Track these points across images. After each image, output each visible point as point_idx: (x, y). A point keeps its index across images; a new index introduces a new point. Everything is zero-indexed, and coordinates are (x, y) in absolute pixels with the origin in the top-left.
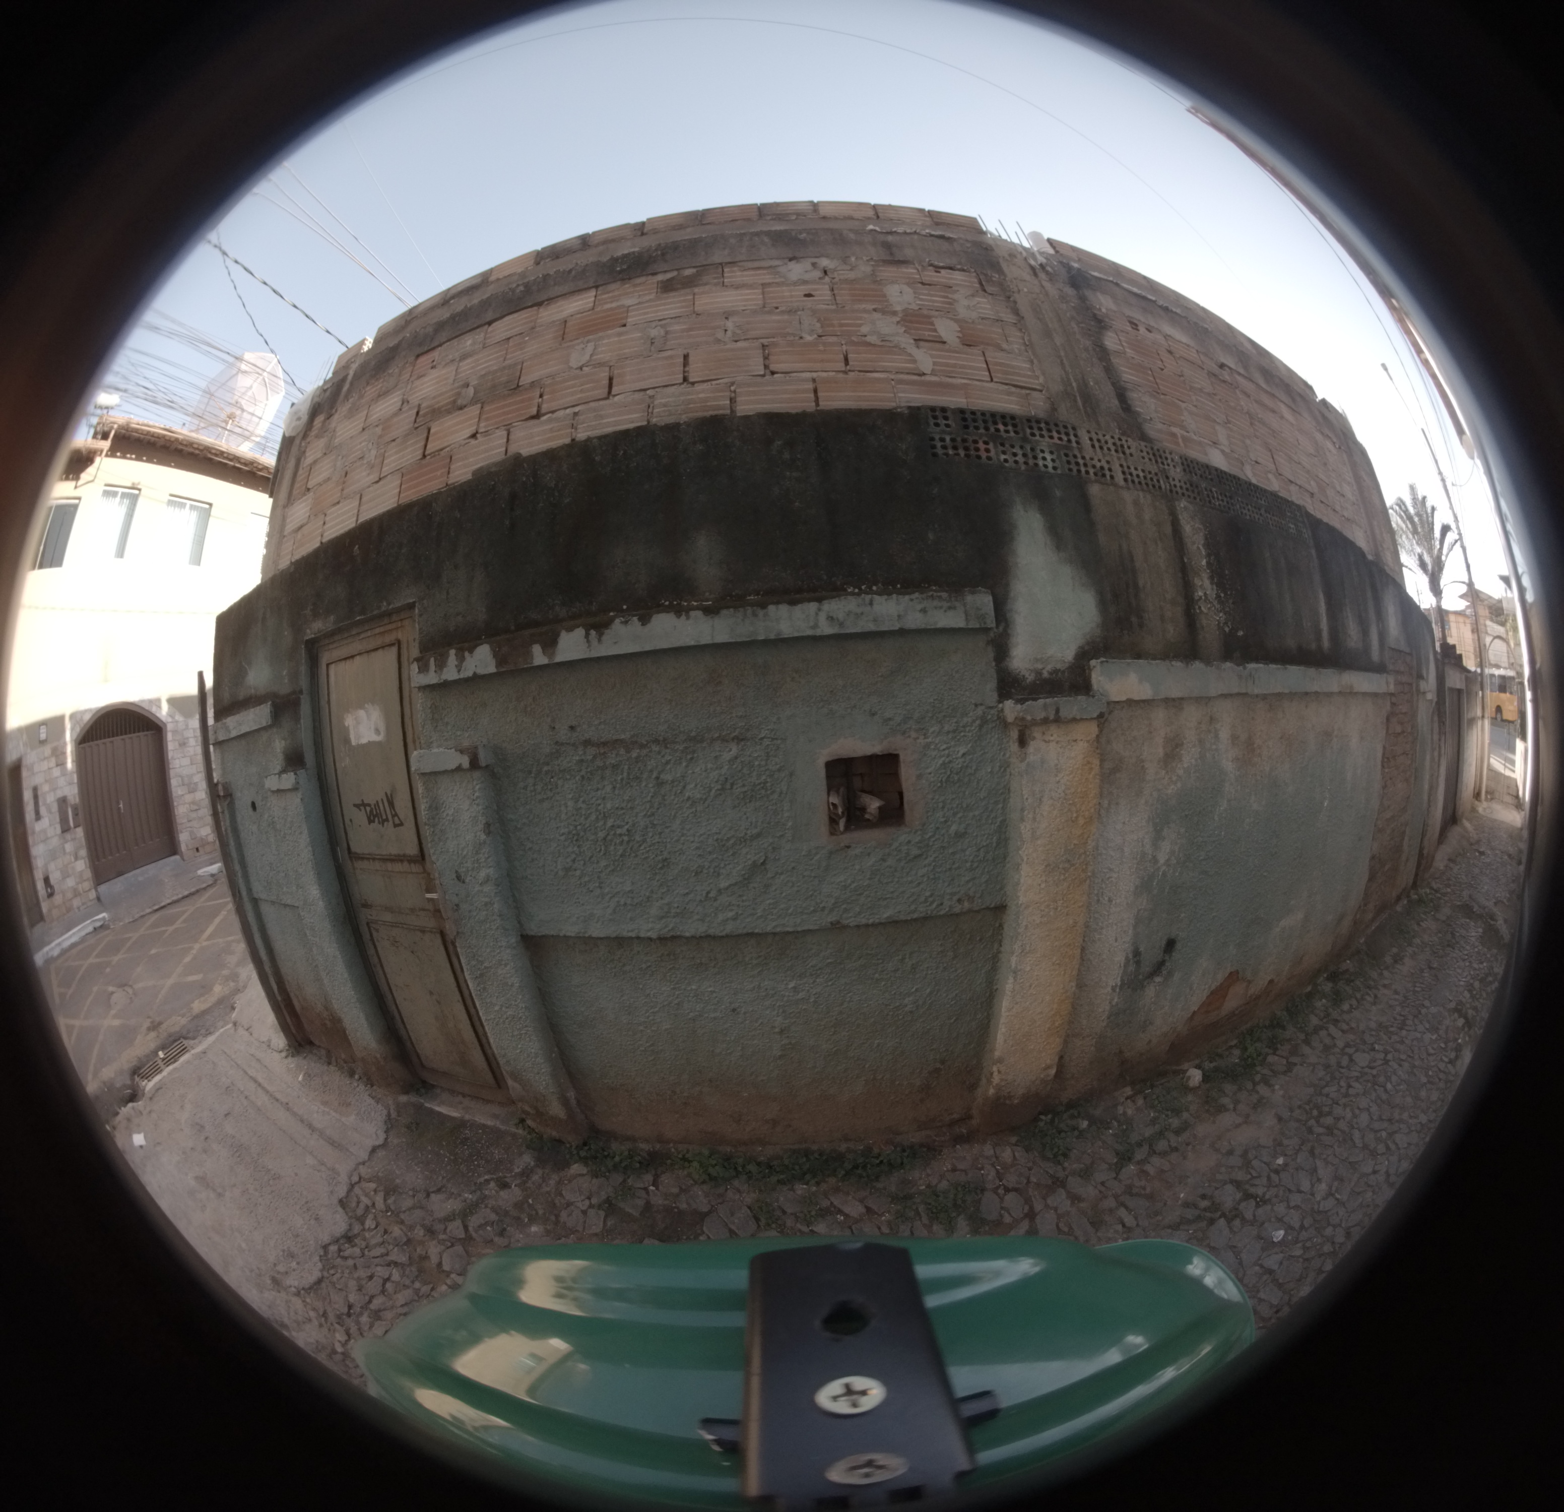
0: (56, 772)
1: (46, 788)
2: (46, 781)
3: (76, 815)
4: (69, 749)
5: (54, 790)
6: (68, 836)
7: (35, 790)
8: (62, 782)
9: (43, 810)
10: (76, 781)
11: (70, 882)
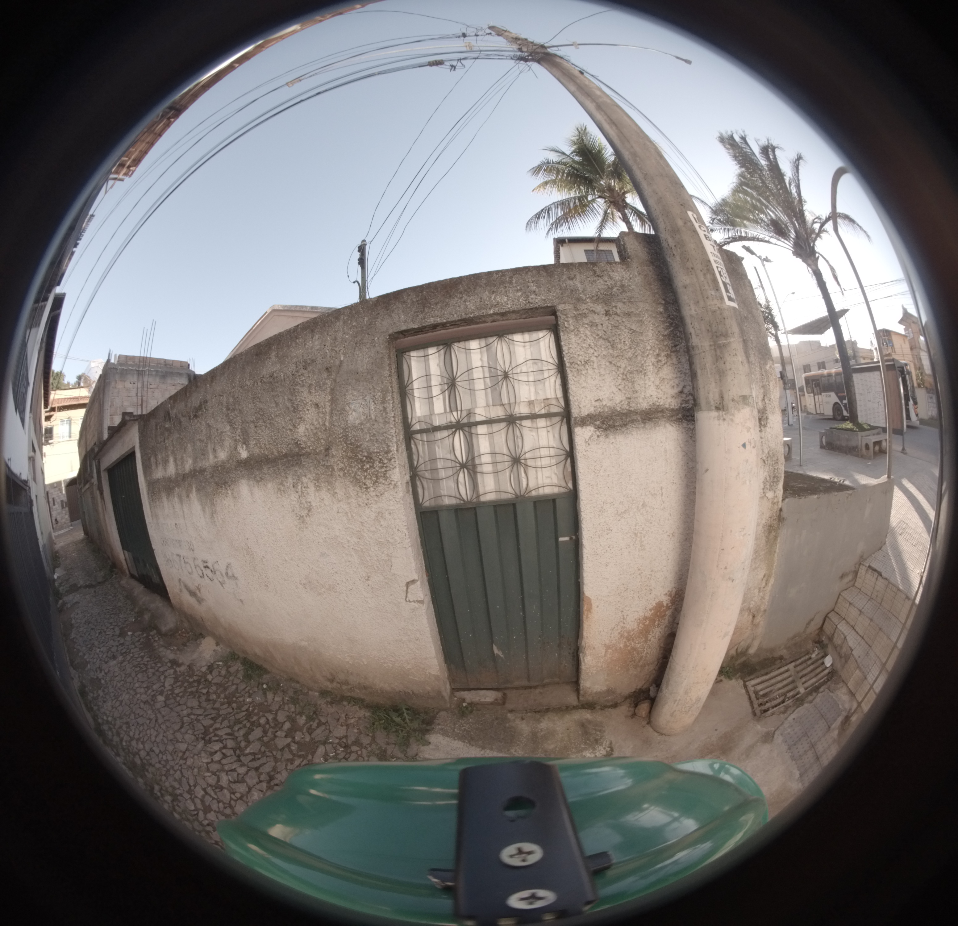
0: (60, 494)
3: (66, 504)
4: (64, 489)
5: (59, 498)
6: (63, 509)
8: (62, 496)
9: (56, 503)
10: (66, 496)
11: (64, 520)
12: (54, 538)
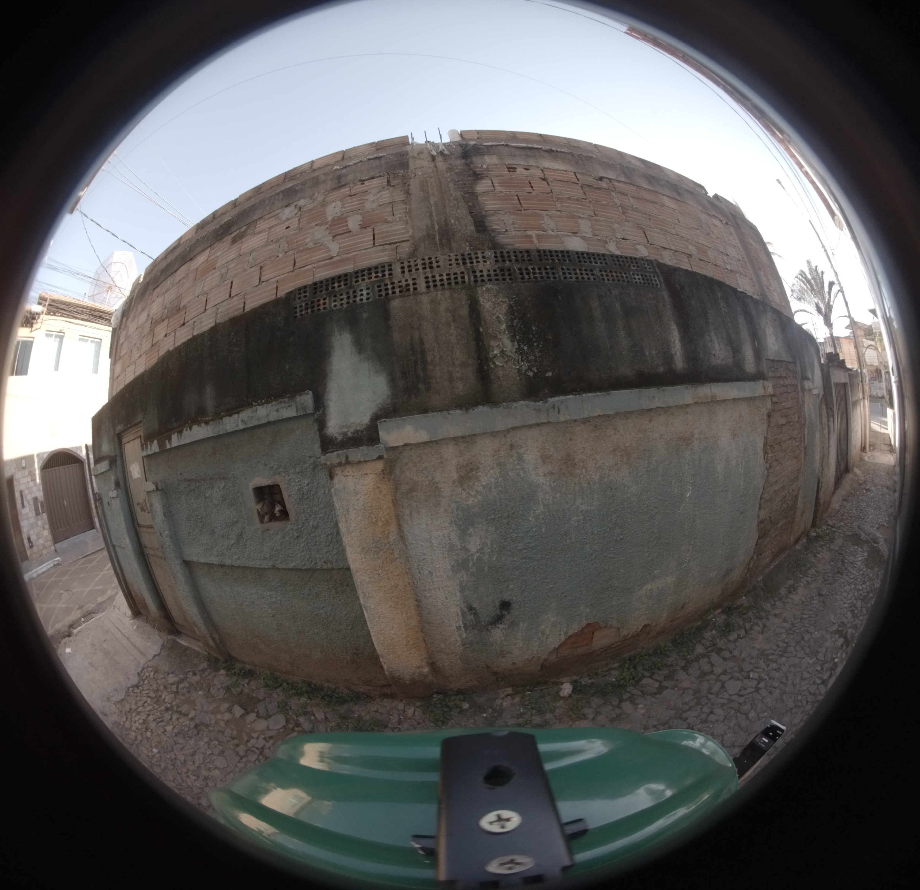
0: (31, 484)
1: (26, 492)
2: (27, 488)
3: (42, 507)
4: (37, 472)
5: (31, 493)
6: (39, 517)
7: (21, 492)
8: (34, 489)
9: (26, 503)
10: (41, 489)
11: (41, 541)
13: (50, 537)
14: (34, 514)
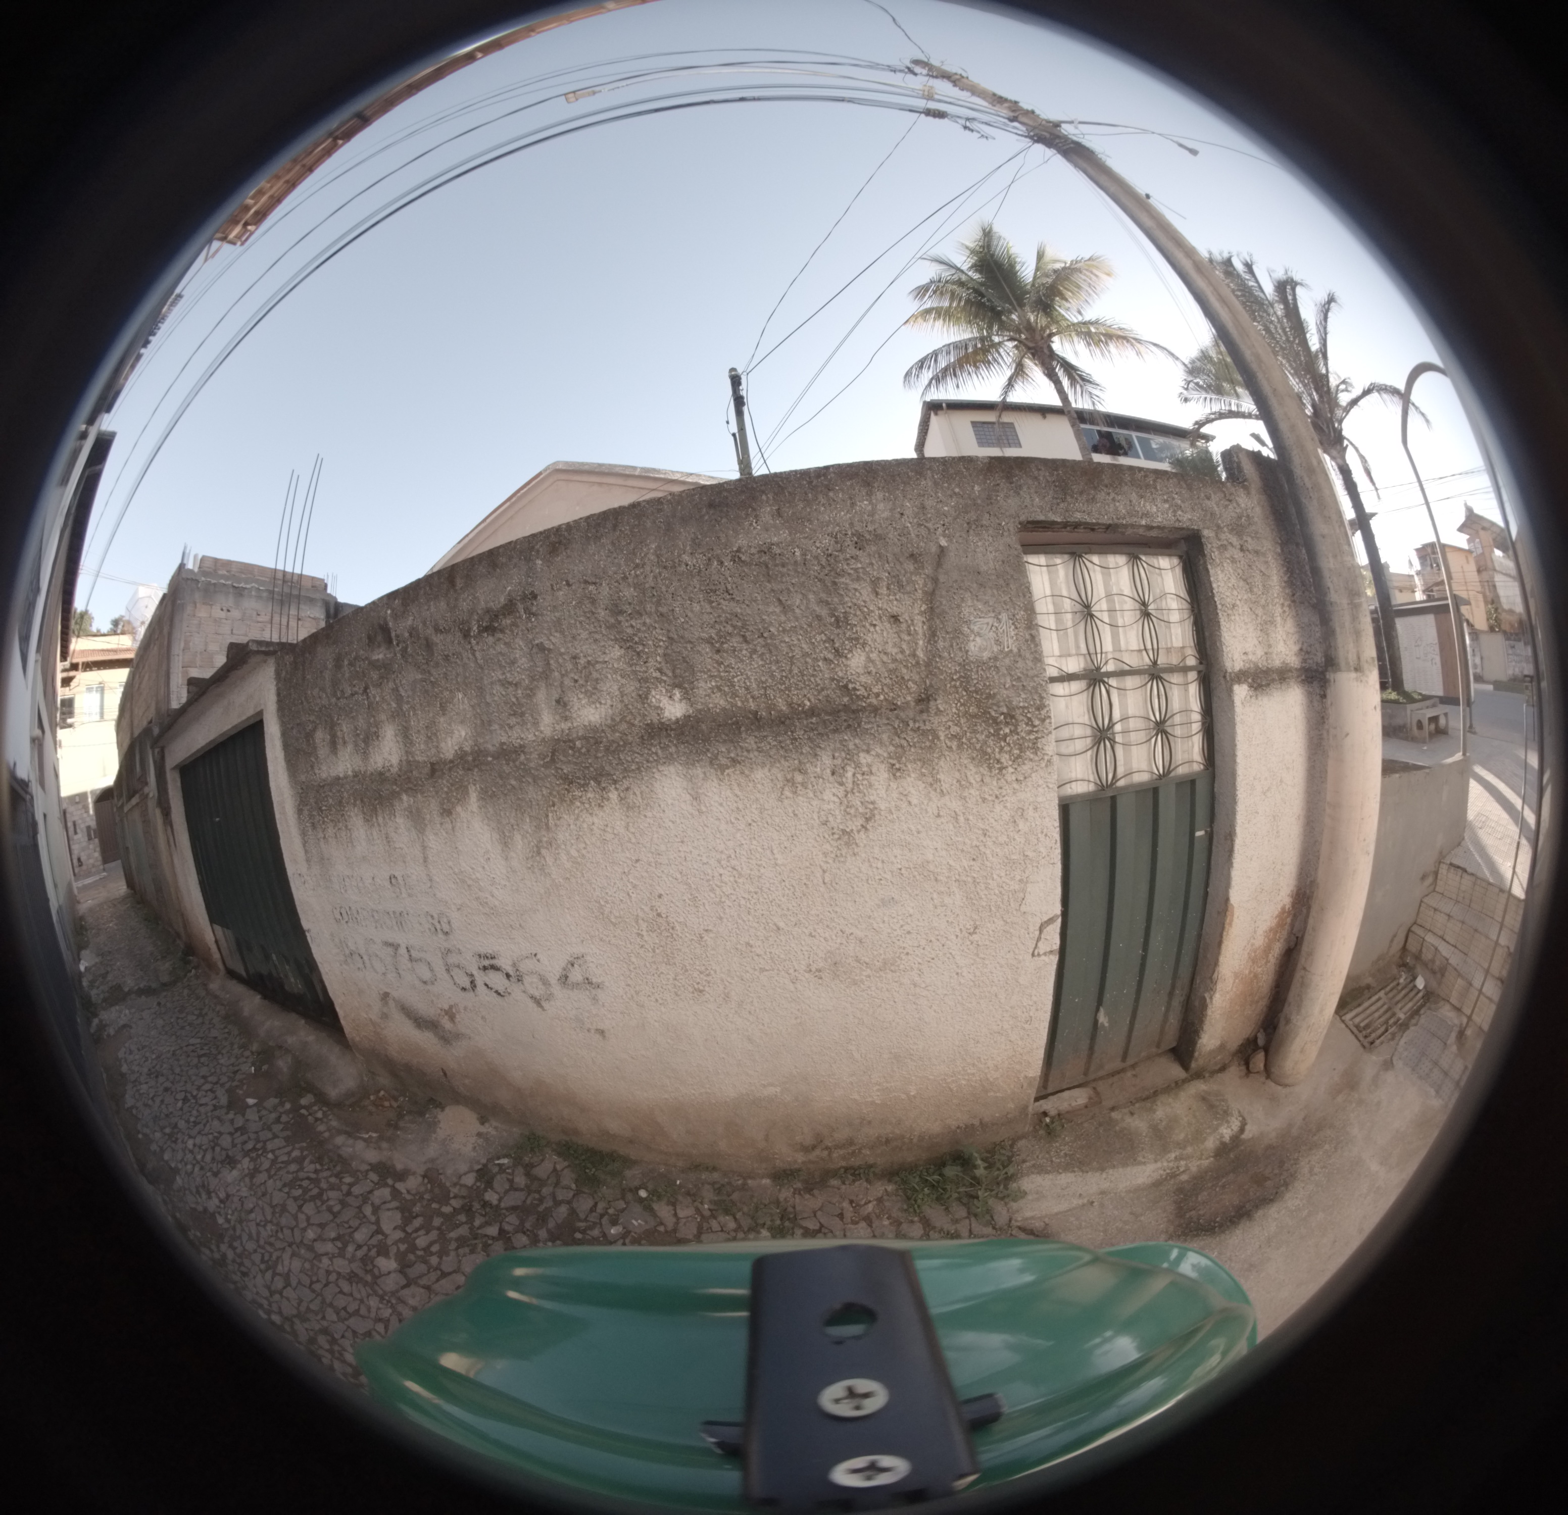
0: (85, 815)
1: (79, 822)
2: (80, 818)
3: (95, 833)
4: (91, 806)
5: (84, 822)
7: (74, 822)
8: (88, 819)
9: (78, 831)
10: (94, 819)
11: (91, 861)
12: (76, 891)
13: (100, 858)
14: (86, 839)
